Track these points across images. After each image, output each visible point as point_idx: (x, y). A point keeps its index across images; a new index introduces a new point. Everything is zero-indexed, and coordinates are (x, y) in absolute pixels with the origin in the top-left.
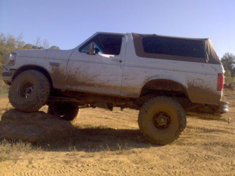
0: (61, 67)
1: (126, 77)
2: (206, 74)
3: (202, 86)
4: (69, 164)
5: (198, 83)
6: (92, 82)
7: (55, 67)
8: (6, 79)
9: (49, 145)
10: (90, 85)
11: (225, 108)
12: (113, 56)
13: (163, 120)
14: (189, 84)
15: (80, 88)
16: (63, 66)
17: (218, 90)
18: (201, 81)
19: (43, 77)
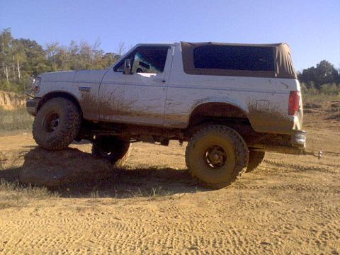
0: (92, 92)
1: (171, 102)
2: (273, 93)
3: (268, 110)
4: (81, 212)
5: (262, 105)
6: (128, 110)
7: (85, 92)
8: (31, 111)
9: (68, 189)
10: (127, 114)
11: (299, 138)
12: (155, 75)
13: (217, 156)
14: (250, 107)
15: (115, 119)
16: (94, 91)
17: (289, 114)
18: (266, 102)
19: (71, 106)
